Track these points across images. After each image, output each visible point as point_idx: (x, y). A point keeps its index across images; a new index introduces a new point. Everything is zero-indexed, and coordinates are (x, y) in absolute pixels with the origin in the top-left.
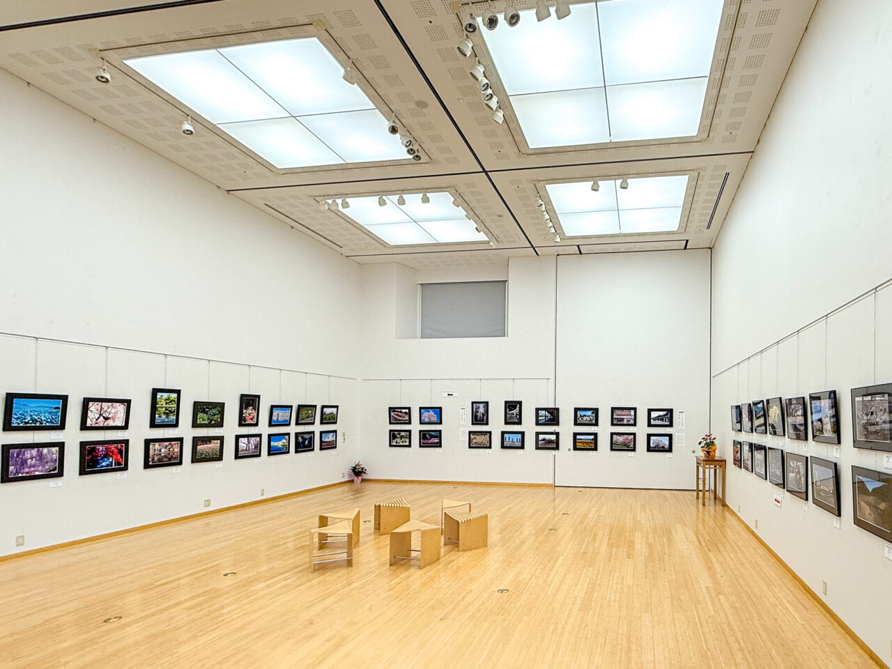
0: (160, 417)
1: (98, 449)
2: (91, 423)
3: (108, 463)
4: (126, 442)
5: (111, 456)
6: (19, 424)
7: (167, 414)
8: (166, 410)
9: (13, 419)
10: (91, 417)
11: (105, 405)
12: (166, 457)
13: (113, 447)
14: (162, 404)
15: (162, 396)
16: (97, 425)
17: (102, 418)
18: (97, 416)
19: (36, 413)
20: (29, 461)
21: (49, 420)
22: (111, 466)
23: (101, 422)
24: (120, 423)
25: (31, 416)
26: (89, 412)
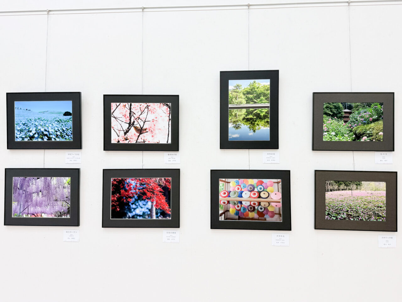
0: (237, 127)
1: (129, 185)
2: (117, 138)
3: (145, 210)
4: (175, 174)
5: (149, 198)
6: (23, 138)
7: (251, 122)
8: (249, 113)
9: (16, 132)
10: (115, 128)
11: (136, 106)
12: (253, 209)
13: (154, 182)
14: (241, 103)
15: (238, 86)
16: (127, 142)
17: (133, 129)
18: (126, 126)
19: (42, 123)
20: (35, 196)
21: (58, 133)
22: (150, 215)
23: (133, 137)
24: (164, 138)
25: (36, 126)
26: (112, 119)
